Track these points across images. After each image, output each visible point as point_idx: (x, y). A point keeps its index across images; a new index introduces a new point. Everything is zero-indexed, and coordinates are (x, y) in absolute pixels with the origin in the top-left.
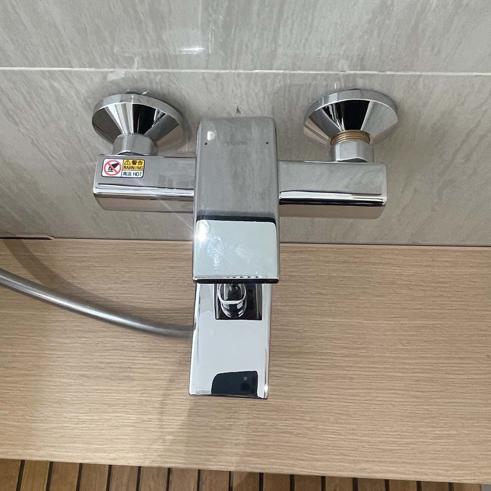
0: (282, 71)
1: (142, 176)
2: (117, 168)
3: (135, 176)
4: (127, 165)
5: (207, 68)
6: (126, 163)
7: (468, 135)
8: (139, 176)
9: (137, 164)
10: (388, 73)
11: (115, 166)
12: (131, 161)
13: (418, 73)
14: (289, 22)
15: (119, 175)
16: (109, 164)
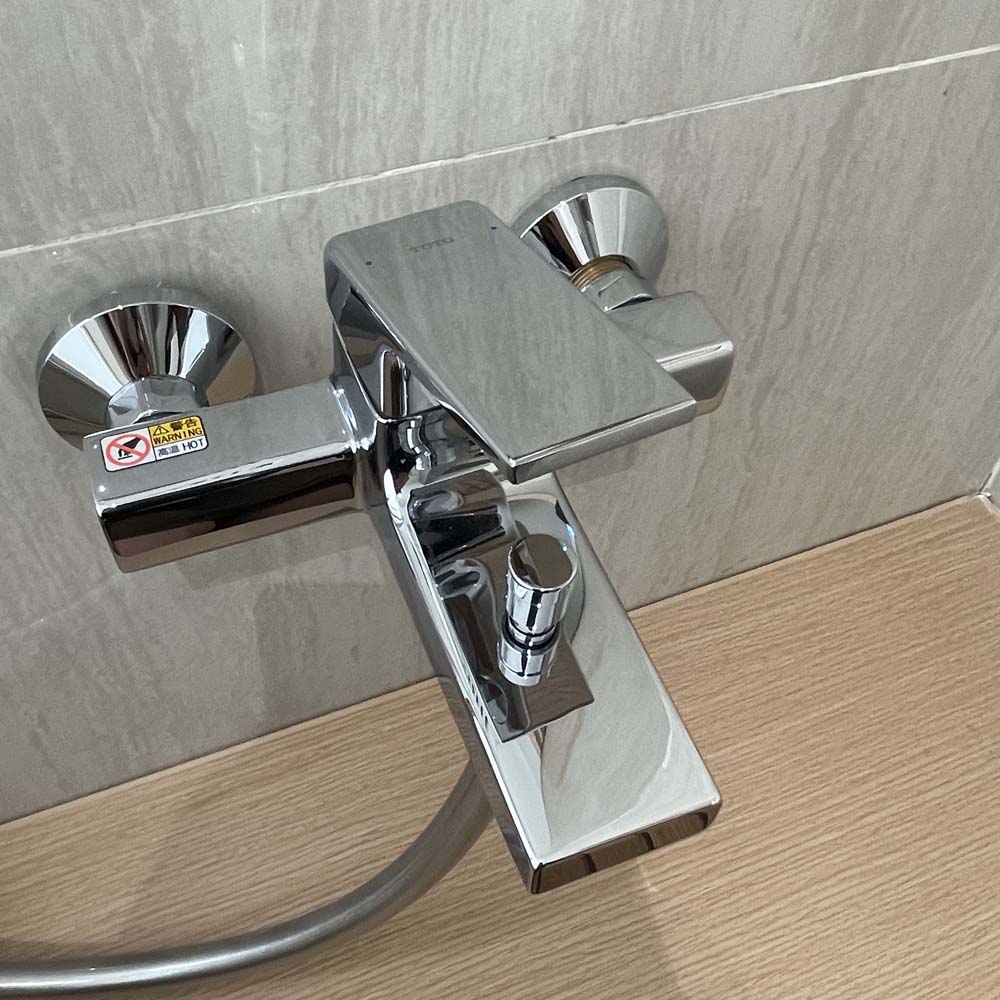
0: (437, 163)
1: (205, 444)
2: (140, 447)
3: (188, 450)
4: (161, 436)
5: (285, 188)
6: (158, 432)
7: (785, 247)
8: (200, 447)
9: (185, 427)
10: (633, 123)
11: (132, 444)
12: (167, 426)
13: (684, 113)
14: (443, 26)
15: (150, 458)
16: (117, 446)
